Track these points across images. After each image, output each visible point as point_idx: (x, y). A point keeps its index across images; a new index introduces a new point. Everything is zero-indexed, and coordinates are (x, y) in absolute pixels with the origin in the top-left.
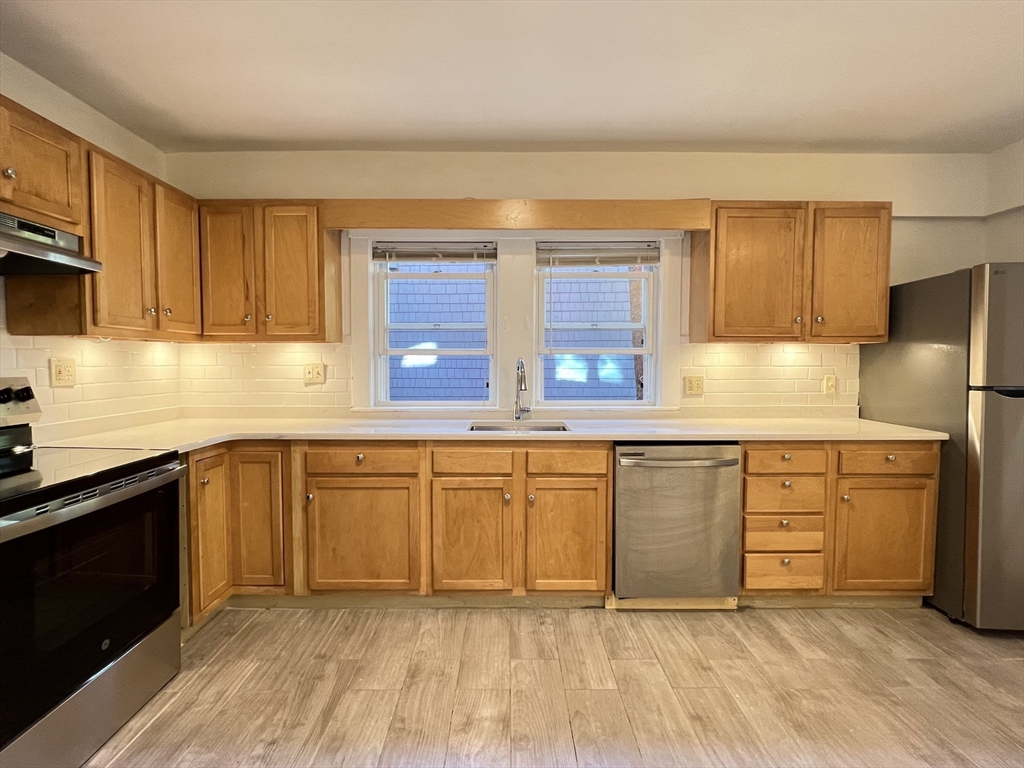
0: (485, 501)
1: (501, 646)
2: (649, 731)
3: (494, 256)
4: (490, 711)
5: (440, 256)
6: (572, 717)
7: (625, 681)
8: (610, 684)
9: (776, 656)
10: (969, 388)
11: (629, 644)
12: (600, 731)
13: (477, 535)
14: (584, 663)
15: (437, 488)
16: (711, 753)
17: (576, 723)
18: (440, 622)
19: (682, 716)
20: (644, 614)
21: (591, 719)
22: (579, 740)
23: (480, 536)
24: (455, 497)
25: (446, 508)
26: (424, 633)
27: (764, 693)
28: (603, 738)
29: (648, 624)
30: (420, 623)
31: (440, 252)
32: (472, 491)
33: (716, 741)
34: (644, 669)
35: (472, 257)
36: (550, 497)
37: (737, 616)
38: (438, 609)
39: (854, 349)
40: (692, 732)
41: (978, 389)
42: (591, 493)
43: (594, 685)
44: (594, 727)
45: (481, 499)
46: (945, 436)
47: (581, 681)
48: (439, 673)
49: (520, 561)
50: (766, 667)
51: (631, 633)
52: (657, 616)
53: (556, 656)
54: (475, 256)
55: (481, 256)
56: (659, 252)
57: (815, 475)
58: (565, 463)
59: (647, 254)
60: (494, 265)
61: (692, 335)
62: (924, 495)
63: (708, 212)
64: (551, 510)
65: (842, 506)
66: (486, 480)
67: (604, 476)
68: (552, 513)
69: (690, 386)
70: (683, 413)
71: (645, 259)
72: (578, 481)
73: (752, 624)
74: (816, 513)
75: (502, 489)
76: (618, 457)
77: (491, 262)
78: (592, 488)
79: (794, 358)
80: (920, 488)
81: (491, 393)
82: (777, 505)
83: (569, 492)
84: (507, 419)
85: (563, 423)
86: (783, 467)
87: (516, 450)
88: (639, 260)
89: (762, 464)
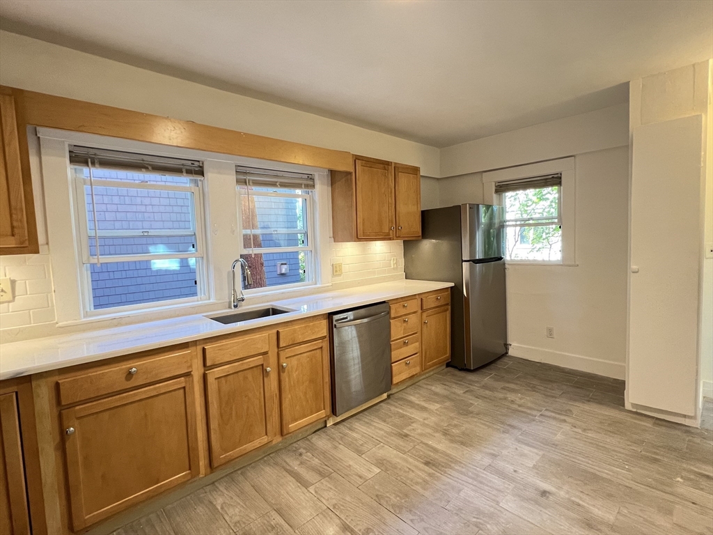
0: (250, 378)
1: (292, 485)
2: (417, 483)
3: (201, 172)
4: (331, 529)
5: (150, 168)
6: (377, 500)
7: (380, 463)
8: (376, 470)
9: (425, 415)
10: (463, 261)
11: (361, 442)
12: (398, 498)
13: (245, 407)
14: (350, 465)
15: (211, 379)
16: (449, 476)
17: (382, 502)
18: (225, 491)
19: (422, 466)
20: (349, 420)
21: (388, 495)
22: (395, 511)
23: (248, 408)
24: (226, 382)
25: (219, 394)
26: (222, 508)
27: (436, 435)
28: (403, 501)
29: (357, 425)
30: (211, 503)
31: (150, 165)
32: (240, 373)
33: (446, 470)
34: (381, 451)
35: (182, 172)
36: (294, 361)
37: (389, 401)
38: (213, 483)
39: (400, 242)
40: (433, 471)
41: (466, 261)
42: (319, 351)
43: (370, 476)
44: (394, 499)
45: (247, 378)
46: (452, 284)
47: (360, 477)
48: (270, 528)
49: (277, 415)
50: (426, 422)
51: (355, 435)
52: (357, 419)
53: (331, 470)
54: (184, 170)
55: (189, 172)
56: (314, 182)
57: (415, 313)
58: (303, 334)
59: (307, 182)
60: (200, 180)
61: (337, 237)
62: (448, 314)
63: (351, 161)
64: (296, 371)
65: (425, 327)
66: (250, 361)
67: (325, 337)
68: (297, 373)
69: (336, 270)
70: (334, 287)
71: (307, 186)
72: (311, 345)
73: (401, 403)
74: (416, 333)
75: (262, 365)
76: (334, 323)
77: (199, 178)
78: (319, 348)
79: (379, 249)
80: (447, 310)
81: (201, 289)
82: (402, 332)
83: (305, 354)
84: (226, 309)
85: (272, 305)
86: (403, 311)
87: (270, 332)
88: (303, 186)
89: (396, 312)
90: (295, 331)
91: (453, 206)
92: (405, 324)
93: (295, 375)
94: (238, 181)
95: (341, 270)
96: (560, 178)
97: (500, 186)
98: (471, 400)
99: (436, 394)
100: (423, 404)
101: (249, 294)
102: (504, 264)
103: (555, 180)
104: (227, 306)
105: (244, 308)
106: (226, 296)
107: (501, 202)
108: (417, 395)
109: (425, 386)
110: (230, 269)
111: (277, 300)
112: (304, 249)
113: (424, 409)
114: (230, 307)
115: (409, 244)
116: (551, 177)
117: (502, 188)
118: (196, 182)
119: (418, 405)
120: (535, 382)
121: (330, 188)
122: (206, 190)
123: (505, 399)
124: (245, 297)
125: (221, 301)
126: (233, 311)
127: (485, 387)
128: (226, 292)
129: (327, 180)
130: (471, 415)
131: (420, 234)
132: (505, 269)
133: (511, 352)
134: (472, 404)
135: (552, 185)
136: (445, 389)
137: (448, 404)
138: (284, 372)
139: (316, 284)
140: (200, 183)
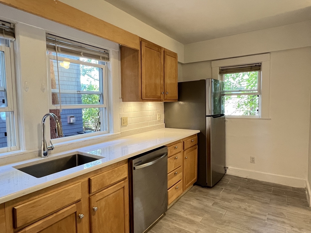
0: (64, 227)
3: (12, 34)
10: (206, 116)
36: (103, 203)
39: (162, 103)
41: (208, 116)
42: (122, 190)
45: (61, 228)
46: (199, 131)
56: (108, 56)
57: (180, 152)
58: (110, 178)
59: (103, 56)
60: (11, 41)
61: (124, 98)
62: (196, 151)
63: (138, 42)
64: (104, 211)
65: (185, 161)
66: (64, 212)
67: (126, 178)
68: (104, 212)
69: (123, 122)
70: (123, 135)
71: (104, 58)
72: (116, 186)
73: (174, 218)
74: (180, 166)
75: (75, 213)
76: (134, 166)
77: (10, 39)
78: (122, 188)
79: (151, 107)
80: (196, 149)
81: (11, 140)
82: (173, 167)
83: (111, 195)
84: (36, 157)
85: (78, 152)
86: (175, 152)
87: (83, 180)
88: (101, 58)
89: (171, 152)
90: (104, 176)
91: (200, 80)
92: (175, 161)
93: (103, 215)
94: (48, 47)
95: (127, 122)
96: (260, 66)
97: (222, 70)
98: (220, 211)
99: (195, 208)
100: (190, 217)
101: (57, 142)
102: (225, 118)
103: (257, 67)
104: (37, 155)
105: (54, 156)
106: (36, 146)
107: (222, 79)
108: (183, 210)
109: (185, 202)
110: (40, 122)
111: (80, 147)
112: (100, 106)
113: (192, 222)
114: (40, 155)
115: (167, 105)
116: (254, 65)
117: (224, 71)
118: (7, 43)
119: (187, 219)
120: (251, 193)
121: (120, 62)
122: (17, 50)
123: (240, 207)
124: (54, 145)
125: (31, 151)
126: (43, 159)
127: (223, 199)
128: (36, 142)
129: (118, 55)
130: (225, 224)
131: (177, 98)
132: (225, 121)
133: (228, 172)
134: (221, 214)
135: (255, 70)
136: (199, 203)
137: (206, 216)
138: (94, 215)
139: (109, 132)
140: (11, 44)
